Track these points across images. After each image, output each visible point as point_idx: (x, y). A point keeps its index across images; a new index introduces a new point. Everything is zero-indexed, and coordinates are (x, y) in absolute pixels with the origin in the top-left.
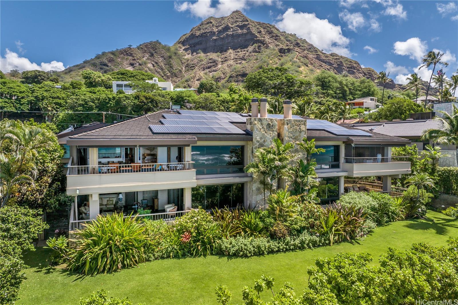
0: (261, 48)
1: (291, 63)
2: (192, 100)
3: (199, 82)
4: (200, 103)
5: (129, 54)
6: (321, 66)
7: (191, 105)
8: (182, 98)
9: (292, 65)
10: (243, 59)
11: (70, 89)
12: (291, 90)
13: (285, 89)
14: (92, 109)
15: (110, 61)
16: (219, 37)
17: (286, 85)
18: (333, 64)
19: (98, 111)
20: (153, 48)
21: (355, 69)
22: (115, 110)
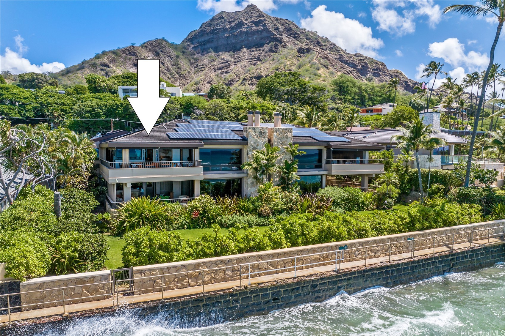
0: (278, 47)
1: (309, 65)
2: (202, 106)
3: (210, 85)
4: (210, 109)
5: (132, 53)
6: (342, 68)
7: (201, 112)
8: (192, 104)
9: (311, 67)
10: (258, 59)
11: (74, 95)
12: (304, 96)
13: (298, 95)
14: (100, 116)
15: (111, 62)
16: (231, 34)
17: (299, 91)
18: (357, 66)
19: (106, 118)
20: (158, 46)
21: (381, 72)
22: (123, 117)
